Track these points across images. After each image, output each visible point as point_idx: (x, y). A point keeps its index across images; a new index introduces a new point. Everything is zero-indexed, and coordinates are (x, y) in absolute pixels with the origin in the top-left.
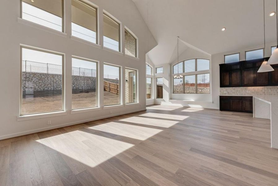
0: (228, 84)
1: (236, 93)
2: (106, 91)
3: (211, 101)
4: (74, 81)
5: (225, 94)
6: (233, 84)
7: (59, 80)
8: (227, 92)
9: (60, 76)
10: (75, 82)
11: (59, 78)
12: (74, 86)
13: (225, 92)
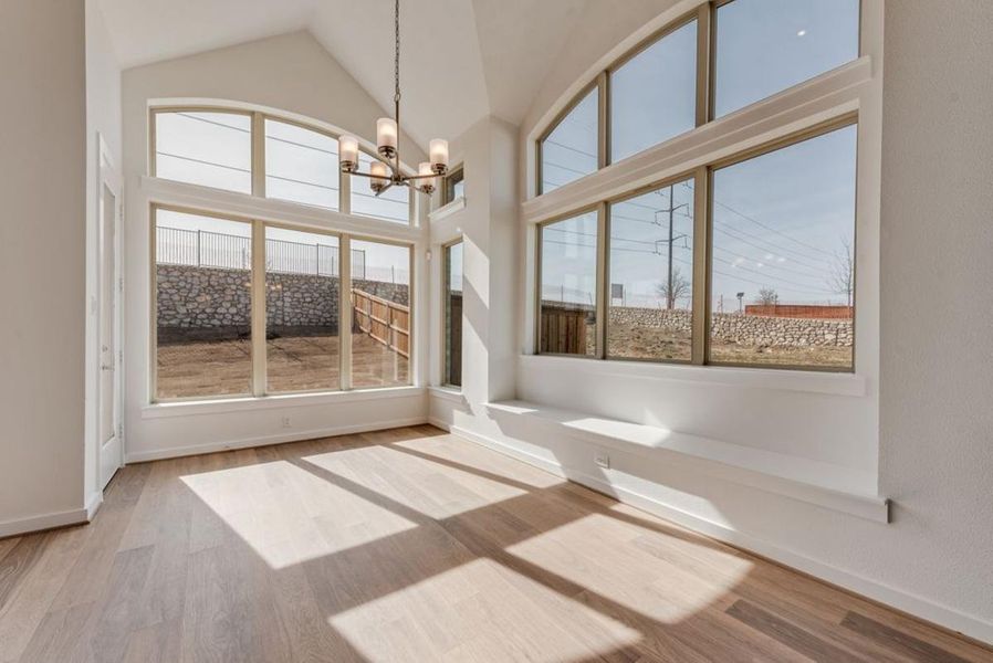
2: (362, 332)
4: (239, 292)
7: (173, 287)
9: (176, 273)
10: (239, 296)
11: (171, 279)
12: (237, 314)
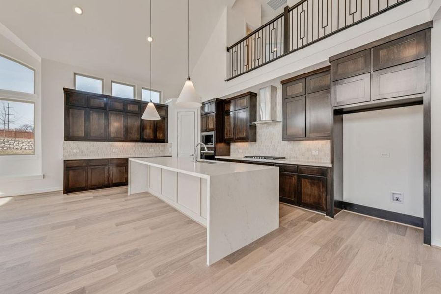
0: (83, 135)
1: (97, 151)
3: (40, 174)
5: (76, 154)
6: (92, 135)
8: (78, 151)
13: (74, 151)
